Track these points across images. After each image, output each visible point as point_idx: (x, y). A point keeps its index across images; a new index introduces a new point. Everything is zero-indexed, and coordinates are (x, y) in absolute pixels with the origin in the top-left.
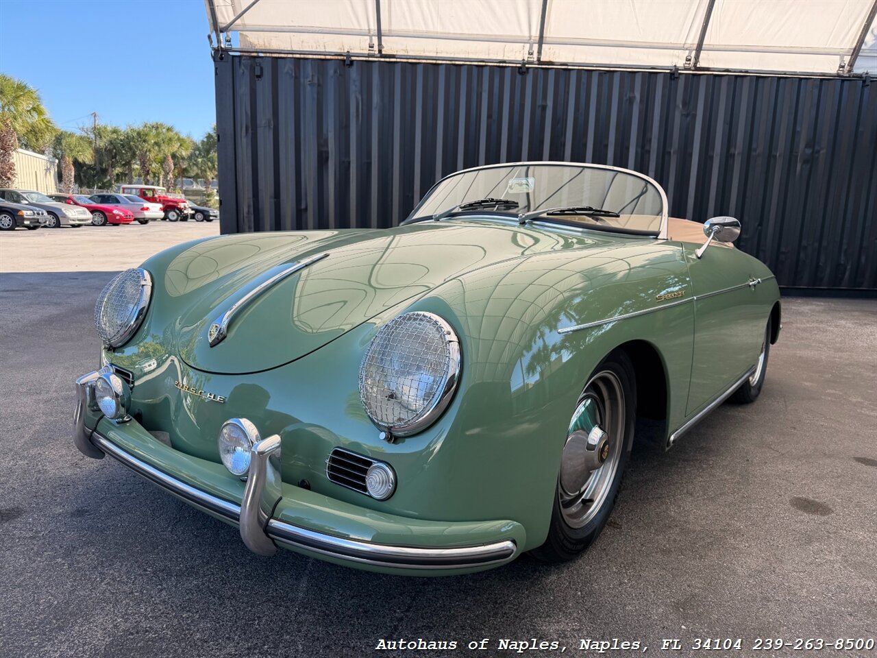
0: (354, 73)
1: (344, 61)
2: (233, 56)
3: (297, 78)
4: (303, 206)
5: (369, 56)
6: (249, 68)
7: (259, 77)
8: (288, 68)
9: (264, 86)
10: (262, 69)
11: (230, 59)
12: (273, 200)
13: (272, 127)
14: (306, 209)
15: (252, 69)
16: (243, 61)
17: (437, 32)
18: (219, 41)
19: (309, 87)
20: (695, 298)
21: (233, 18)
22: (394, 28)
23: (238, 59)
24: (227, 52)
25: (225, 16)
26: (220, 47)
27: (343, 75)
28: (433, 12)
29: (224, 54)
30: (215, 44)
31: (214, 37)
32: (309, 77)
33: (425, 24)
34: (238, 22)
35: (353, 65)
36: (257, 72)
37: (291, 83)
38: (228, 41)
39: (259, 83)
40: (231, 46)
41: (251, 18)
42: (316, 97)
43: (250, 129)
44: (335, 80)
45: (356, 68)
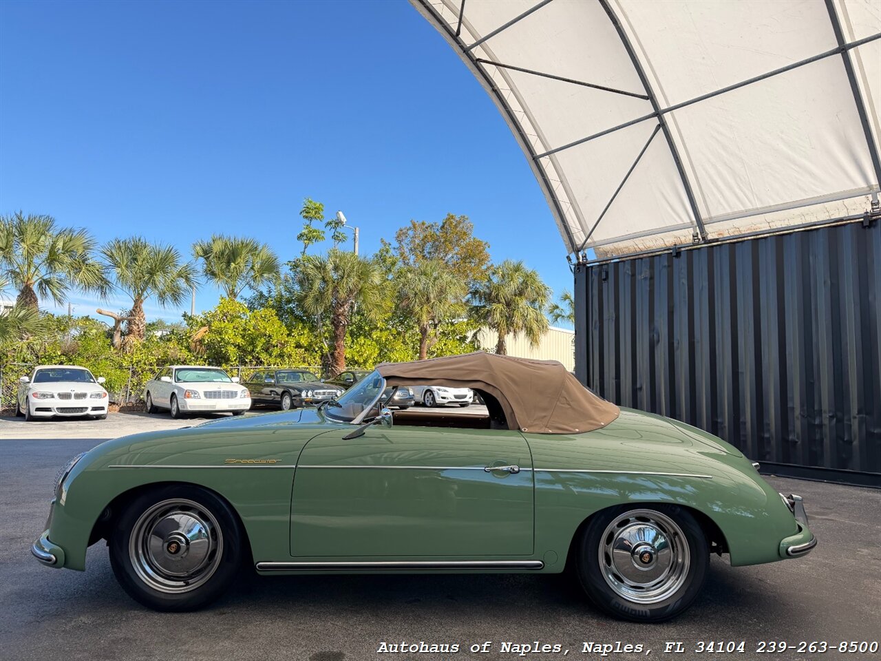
0: (681, 264)
1: (671, 253)
2: (592, 267)
3: (633, 275)
4: (638, 386)
5: (694, 245)
6: (597, 275)
7: (605, 280)
8: (625, 270)
9: (609, 287)
10: (607, 273)
11: (585, 268)
12: (614, 381)
13: (614, 319)
14: (641, 389)
15: (600, 273)
16: (593, 270)
17: (757, 209)
18: (578, 259)
19: (643, 281)
20: (294, 466)
21: (585, 239)
22: (713, 215)
23: (590, 269)
24: (584, 265)
25: (579, 239)
26: (579, 262)
27: (670, 266)
28: (747, 192)
29: (581, 267)
30: (574, 261)
31: (573, 256)
32: (643, 273)
33: (742, 204)
34: (589, 241)
35: (680, 255)
36: (604, 277)
37: (628, 281)
38: (585, 257)
39: (605, 285)
40: (587, 259)
41: (597, 237)
42: (648, 289)
43: (598, 323)
44: (665, 271)
45: (684, 257)
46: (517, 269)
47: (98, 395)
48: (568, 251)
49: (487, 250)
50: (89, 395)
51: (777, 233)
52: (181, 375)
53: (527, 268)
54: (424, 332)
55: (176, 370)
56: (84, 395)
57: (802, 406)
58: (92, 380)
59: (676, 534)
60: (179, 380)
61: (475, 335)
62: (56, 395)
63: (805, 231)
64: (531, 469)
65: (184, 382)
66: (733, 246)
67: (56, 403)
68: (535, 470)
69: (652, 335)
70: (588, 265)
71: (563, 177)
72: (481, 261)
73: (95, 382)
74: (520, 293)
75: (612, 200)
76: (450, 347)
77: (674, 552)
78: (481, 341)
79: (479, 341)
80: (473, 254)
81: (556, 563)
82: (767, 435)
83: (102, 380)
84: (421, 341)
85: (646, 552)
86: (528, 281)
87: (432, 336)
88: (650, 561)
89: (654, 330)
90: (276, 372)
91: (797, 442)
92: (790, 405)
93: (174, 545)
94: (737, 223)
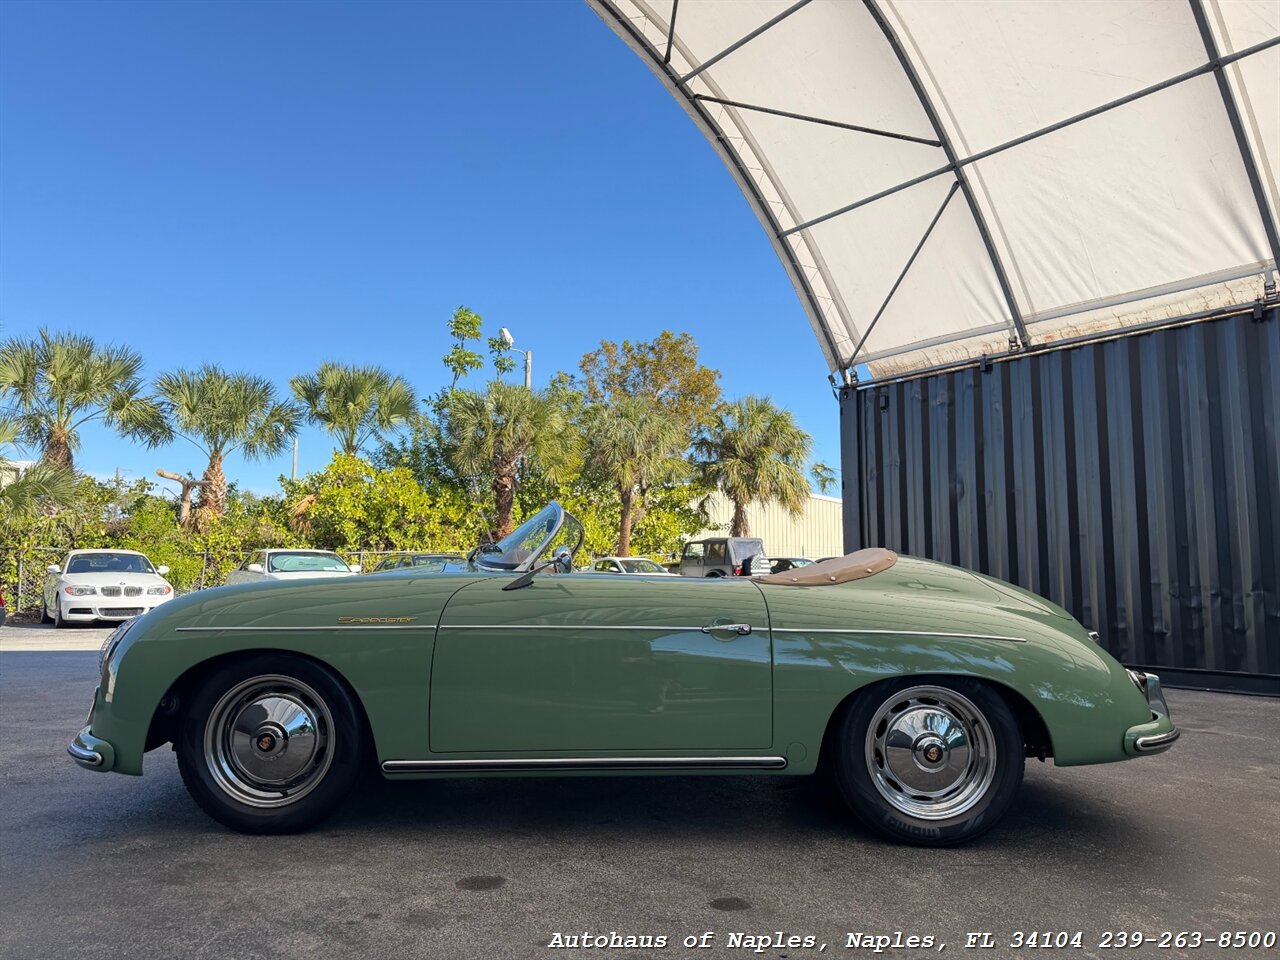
0: (993, 382)
1: (979, 367)
2: (865, 390)
3: (925, 401)
5: (1011, 354)
6: (873, 400)
7: (883, 408)
8: (913, 394)
9: (890, 419)
10: (887, 399)
11: (855, 394)
13: (898, 464)
15: (877, 399)
16: (867, 395)
17: (1101, 299)
18: (845, 379)
19: (939, 409)
20: (435, 627)
21: (854, 350)
22: (1038, 309)
23: (863, 393)
24: (854, 387)
25: (846, 350)
26: (847, 384)
27: (978, 385)
28: (1085, 275)
29: (850, 391)
30: (841, 383)
31: (837, 375)
32: (939, 397)
33: (1080, 293)
34: (860, 353)
35: (992, 370)
36: (882, 404)
37: (918, 408)
38: (855, 376)
39: (884, 416)
40: (857, 380)
41: (871, 347)
42: (947, 419)
43: (875, 472)
44: (970, 393)
45: (997, 371)
46: (762, 410)
47: (159, 591)
48: (831, 368)
49: (717, 382)
50: (145, 591)
51: (1132, 333)
52: (277, 562)
53: (777, 406)
54: (626, 499)
55: (270, 554)
56: (138, 591)
57: (1172, 581)
58: (150, 570)
59: (976, 721)
60: (274, 568)
61: (702, 505)
62: (98, 591)
63: (1170, 329)
64: (767, 629)
65: (282, 571)
66: (1067, 354)
67: (98, 602)
68: (773, 629)
69: (953, 486)
70: (859, 389)
71: (821, 263)
72: (709, 398)
73: (154, 572)
74: (766, 443)
75: (892, 293)
76: (665, 521)
77: (973, 747)
78: (711, 513)
79: (706, 514)
80: (697, 389)
81: (806, 761)
82: (1121, 625)
83: (164, 569)
84: (624, 514)
85: (933, 745)
86: (777, 424)
87: (638, 506)
88: (939, 759)
89: (955, 480)
90: (413, 557)
91: (1165, 634)
92: (1154, 580)
93: (266, 739)
94: (1073, 320)
